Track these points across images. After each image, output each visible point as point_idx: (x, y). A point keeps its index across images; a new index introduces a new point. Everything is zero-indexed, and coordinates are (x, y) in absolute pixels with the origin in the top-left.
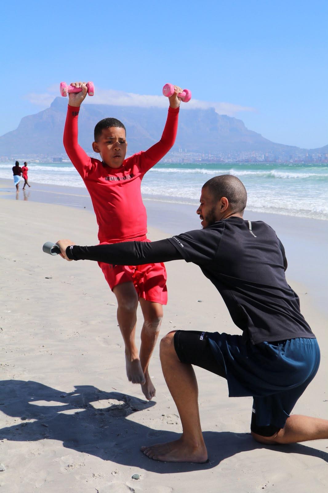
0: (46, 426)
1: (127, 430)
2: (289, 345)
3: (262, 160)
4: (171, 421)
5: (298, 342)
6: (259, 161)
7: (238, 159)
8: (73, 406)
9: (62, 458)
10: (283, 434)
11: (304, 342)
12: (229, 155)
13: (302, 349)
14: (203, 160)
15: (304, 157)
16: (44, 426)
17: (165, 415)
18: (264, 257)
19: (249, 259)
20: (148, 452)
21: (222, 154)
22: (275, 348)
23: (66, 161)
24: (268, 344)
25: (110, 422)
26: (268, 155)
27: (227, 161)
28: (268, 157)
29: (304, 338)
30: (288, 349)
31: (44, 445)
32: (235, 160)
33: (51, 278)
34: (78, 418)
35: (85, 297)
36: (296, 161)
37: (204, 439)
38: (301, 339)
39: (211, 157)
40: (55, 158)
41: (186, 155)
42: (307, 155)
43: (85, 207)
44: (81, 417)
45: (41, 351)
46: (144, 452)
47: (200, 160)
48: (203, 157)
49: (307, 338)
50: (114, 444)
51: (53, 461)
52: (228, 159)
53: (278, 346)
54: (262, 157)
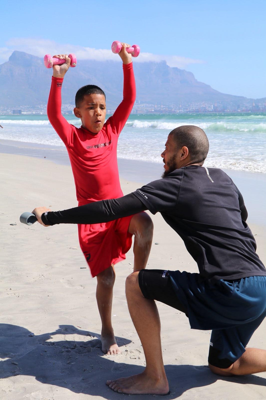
0: (16, 364)
1: (93, 365)
2: (244, 283)
3: (211, 110)
4: (134, 356)
5: (252, 279)
6: (209, 111)
7: (189, 109)
8: (41, 344)
9: (33, 394)
10: (238, 366)
11: (258, 279)
12: (181, 106)
13: (256, 286)
14: (155, 111)
15: (251, 106)
16: (14, 364)
17: (129, 351)
18: (221, 201)
19: (207, 203)
20: (113, 386)
21: (173, 104)
22: (231, 285)
23: (25, 113)
24: (223, 281)
25: (77, 359)
26: (217, 105)
27: (178, 112)
28: (217, 107)
29: (258, 276)
30: (243, 286)
31: (14, 383)
32: (186, 110)
33: (16, 225)
34: (46, 355)
35: (49, 242)
36: (243, 111)
37: (166, 371)
38: (255, 277)
39: (163, 108)
40: (15, 110)
41: (140, 106)
42: (254, 105)
43: (45, 157)
44: (49, 355)
45: (8, 294)
46: (110, 386)
47: (153, 111)
48: (156, 108)
49: (261, 276)
50: (81, 379)
51: (24, 397)
52: (179, 110)
53: (233, 283)
54: (211, 107)
